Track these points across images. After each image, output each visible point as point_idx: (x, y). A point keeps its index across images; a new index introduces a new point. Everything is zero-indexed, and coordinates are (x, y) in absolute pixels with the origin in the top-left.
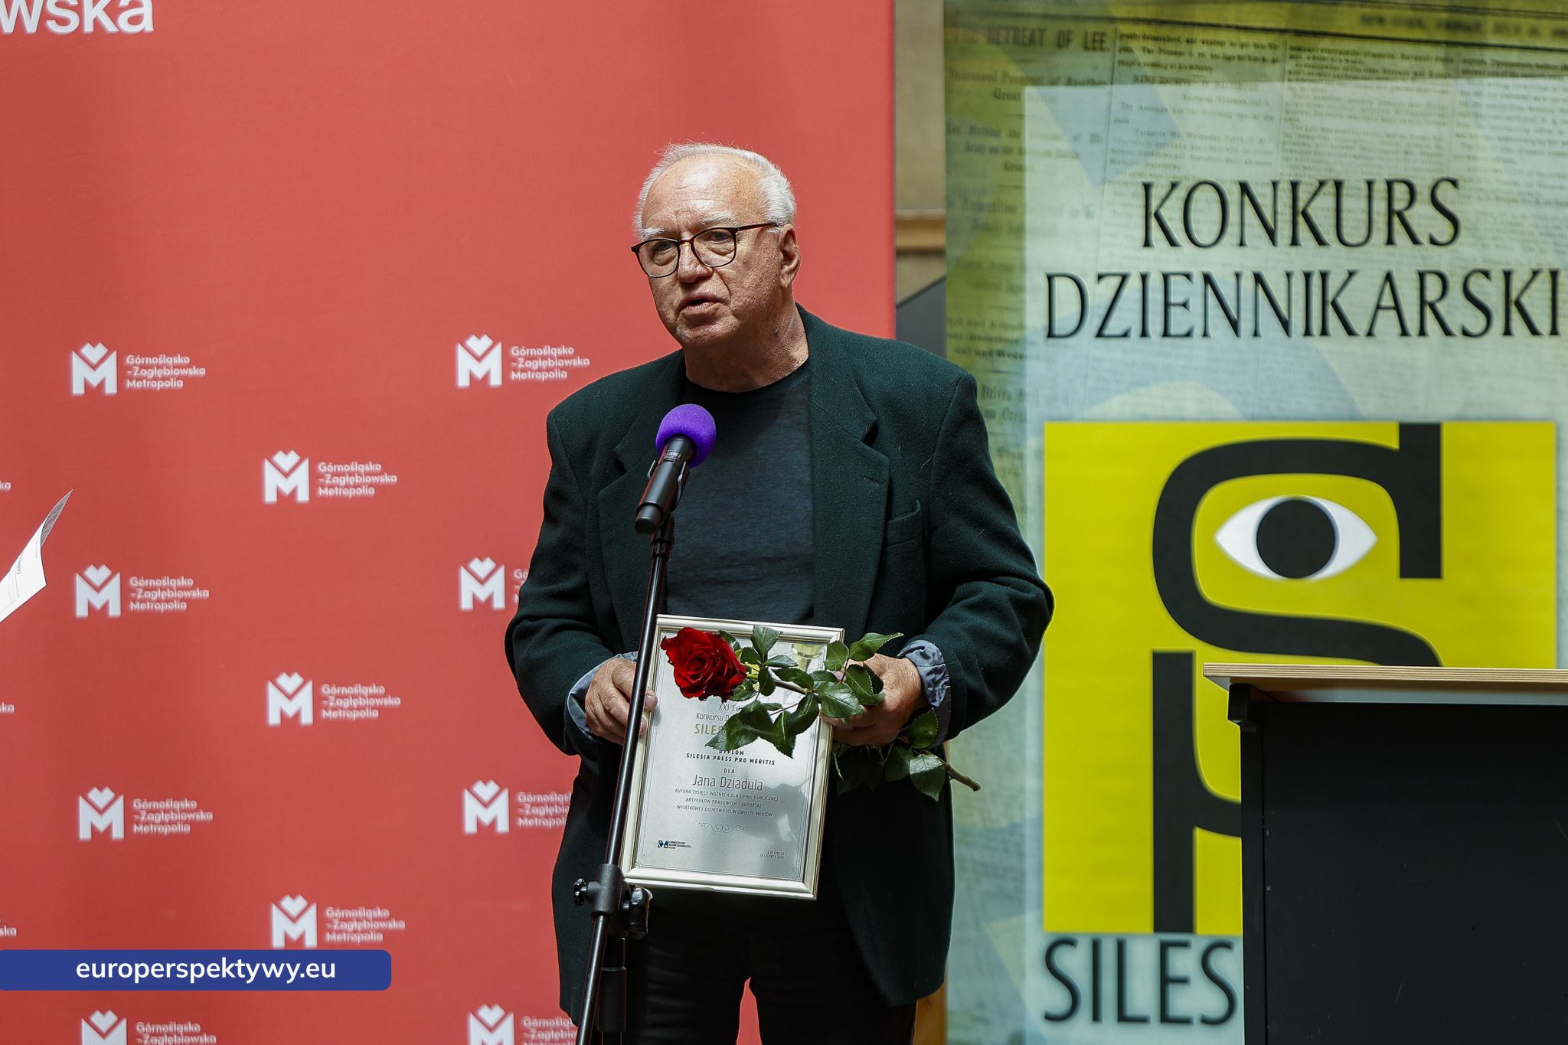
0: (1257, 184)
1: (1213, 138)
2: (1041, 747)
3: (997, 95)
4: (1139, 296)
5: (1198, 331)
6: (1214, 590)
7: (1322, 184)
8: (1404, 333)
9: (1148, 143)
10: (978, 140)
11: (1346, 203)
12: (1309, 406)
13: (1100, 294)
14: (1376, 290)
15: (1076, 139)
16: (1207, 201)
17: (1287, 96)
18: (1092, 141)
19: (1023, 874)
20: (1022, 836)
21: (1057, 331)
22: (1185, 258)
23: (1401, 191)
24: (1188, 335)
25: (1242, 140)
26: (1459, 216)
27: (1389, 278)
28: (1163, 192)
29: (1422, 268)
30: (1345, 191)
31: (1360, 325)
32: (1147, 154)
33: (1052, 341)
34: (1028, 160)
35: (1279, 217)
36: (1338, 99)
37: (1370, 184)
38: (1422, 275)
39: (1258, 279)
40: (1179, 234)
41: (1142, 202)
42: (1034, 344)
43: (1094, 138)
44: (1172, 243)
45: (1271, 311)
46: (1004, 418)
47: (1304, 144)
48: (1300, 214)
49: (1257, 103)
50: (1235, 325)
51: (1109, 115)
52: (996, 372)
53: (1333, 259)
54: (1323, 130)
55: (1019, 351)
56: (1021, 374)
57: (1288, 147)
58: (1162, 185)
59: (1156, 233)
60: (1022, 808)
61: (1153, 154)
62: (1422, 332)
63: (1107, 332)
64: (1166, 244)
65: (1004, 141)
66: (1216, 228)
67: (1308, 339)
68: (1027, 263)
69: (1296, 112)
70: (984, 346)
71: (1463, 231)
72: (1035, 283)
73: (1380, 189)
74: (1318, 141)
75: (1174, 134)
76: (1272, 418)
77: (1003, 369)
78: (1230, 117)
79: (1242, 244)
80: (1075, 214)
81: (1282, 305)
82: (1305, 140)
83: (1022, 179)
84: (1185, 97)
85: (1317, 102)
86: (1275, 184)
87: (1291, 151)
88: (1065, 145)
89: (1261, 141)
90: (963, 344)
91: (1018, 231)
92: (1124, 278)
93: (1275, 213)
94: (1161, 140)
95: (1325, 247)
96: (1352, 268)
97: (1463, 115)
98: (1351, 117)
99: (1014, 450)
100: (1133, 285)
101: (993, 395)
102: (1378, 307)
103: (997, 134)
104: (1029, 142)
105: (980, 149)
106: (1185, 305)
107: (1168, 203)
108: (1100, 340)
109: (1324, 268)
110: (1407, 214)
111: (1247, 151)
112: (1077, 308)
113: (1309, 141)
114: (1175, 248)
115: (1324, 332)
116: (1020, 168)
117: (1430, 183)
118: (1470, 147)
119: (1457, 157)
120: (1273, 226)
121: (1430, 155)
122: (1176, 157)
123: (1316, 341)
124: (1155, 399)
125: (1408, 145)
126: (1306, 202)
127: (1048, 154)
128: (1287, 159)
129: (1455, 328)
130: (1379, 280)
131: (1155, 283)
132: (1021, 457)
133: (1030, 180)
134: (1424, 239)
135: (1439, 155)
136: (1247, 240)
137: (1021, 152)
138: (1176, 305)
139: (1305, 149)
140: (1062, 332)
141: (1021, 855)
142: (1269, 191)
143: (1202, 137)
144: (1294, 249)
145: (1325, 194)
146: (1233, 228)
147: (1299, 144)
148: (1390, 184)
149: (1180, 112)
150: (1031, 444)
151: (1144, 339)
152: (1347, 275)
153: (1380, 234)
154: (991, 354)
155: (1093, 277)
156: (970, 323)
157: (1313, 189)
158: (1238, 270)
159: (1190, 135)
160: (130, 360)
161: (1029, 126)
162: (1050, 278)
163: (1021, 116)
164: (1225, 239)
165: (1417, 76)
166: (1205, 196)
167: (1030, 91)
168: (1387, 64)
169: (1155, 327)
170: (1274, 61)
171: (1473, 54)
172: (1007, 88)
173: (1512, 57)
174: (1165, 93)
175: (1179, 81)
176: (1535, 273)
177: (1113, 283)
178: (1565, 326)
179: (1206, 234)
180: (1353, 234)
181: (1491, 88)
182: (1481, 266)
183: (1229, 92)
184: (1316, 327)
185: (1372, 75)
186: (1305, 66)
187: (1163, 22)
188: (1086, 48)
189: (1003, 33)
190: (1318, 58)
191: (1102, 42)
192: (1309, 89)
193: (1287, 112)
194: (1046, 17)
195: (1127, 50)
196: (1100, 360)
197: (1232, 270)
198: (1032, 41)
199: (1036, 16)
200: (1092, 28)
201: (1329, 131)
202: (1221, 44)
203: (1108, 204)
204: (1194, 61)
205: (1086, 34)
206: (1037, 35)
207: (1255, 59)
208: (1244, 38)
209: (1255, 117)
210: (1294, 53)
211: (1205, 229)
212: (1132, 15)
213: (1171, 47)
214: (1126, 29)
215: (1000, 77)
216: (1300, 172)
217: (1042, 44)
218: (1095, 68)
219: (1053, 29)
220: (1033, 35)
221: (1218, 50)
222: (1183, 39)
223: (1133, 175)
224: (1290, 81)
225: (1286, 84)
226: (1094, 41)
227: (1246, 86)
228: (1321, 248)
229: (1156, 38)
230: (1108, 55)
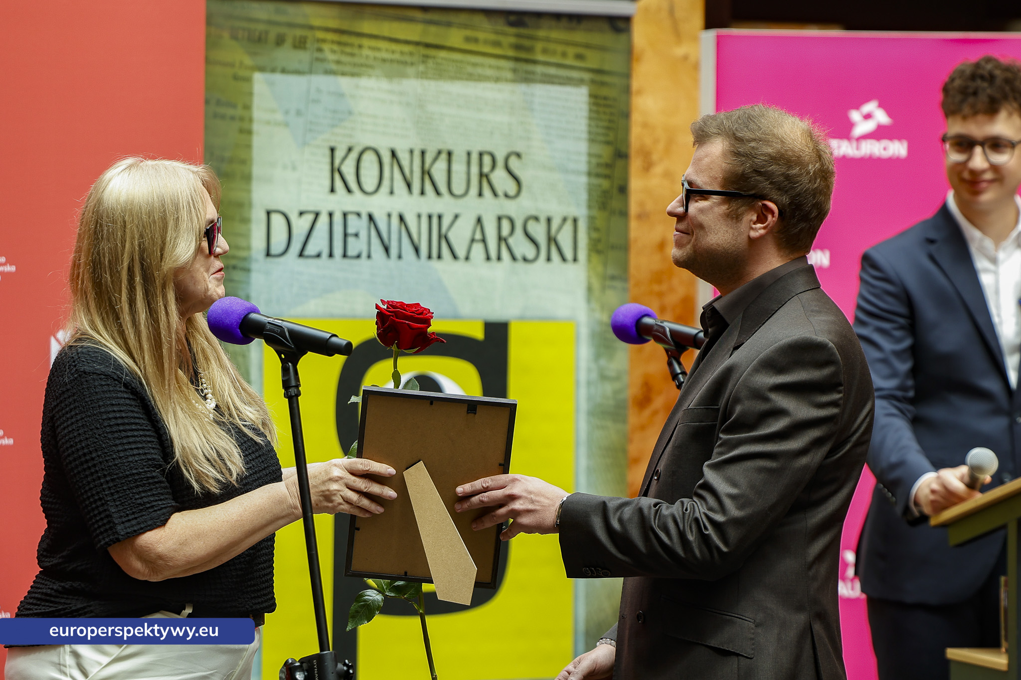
0: (401, 151)
1: (376, 117)
3: (236, 78)
4: (327, 228)
5: (364, 255)
7: (439, 153)
8: (488, 258)
9: (333, 118)
10: (222, 110)
11: (455, 167)
13: (301, 226)
14: (472, 228)
15: (287, 112)
16: (371, 162)
17: (420, 90)
18: (297, 115)
21: (272, 252)
22: (356, 202)
23: (487, 160)
24: (358, 256)
25: (392, 119)
26: (522, 178)
27: (479, 220)
28: (343, 154)
29: (501, 213)
30: (453, 158)
31: (461, 252)
32: (333, 126)
33: (270, 259)
34: (256, 127)
35: (414, 175)
36: (450, 94)
37: (469, 154)
38: (499, 219)
39: (401, 218)
40: (353, 185)
41: (327, 160)
42: (257, 261)
43: (299, 113)
44: (349, 190)
45: (408, 241)
47: (429, 124)
48: (426, 173)
49: (401, 94)
50: (387, 250)
51: (308, 97)
52: (231, 281)
53: (444, 205)
54: (441, 114)
55: (247, 266)
56: (248, 283)
57: (420, 125)
58: (342, 149)
59: (339, 183)
61: (336, 127)
62: (499, 258)
63: (306, 253)
64: (345, 191)
65: (239, 112)
66: (375, 181)
67: (430, 261)
68: (254, 202)
69: (425, 101)
71: (524, 190)
72: (258, 216)
73: (475, 158)
74: (438, 122)
75: (350, 113)
77: (236, 279)
78: (385, 103)
79: (392, 193)
80: (285, 167)
81: (415, 237)
82: (430, 121)
83: (250, 141)
84: (357, 87)
85: (438, 95)
86: (411, 151)
87: (421, 128)
88: (279, 117)
89: (404, 120)
91: (247, 178)
92: (317, 215)
93: (412, 172)
94: (341, 116)
95: (440, 196)
96: (457, 211)
97: (525, 109)
98: (458, 106)
100: (323, 220)
102: (473, 240)
103: (234, 106)
104: (258, 113)
105: (223, 117)
106: (356, 235)
107: (346, 162)
108: (301, 259)
109: (440, 212)
110: (491, 176)
111: (395, 127)
112: (285, 236)
113: (433, 122)
114: (351, 194)
115: (439, 257)
116: (249, 132)
117: (504, 155)
118: (528, 131)
119: (521, 138)
120: (410, 181)
121: (505, 135)
122: (352, 129)
123: (435, 264)
124: (338, 302)
125: (492, 128)
126: (430, 165)
127: (268, 123)
128: (418, 134)
129: (518, 255)
130: (473, 221)
131: (338, 219)
133: (257, 141)
134: (500, 192)
135: (510, 136)
136: (395, 191)
137: (251, 120)
138: (351, 235)
139: (430, 127)
140: (276, 253)
142: (408, 155)
143: (368, 116)
144: (422, 198)
145: (441, 160)
146: (386, 183)
148: (481, 155)
149: (354, 97)
151: (331, 260)
152: (454, 217)
153: (474, 190)
155: (297, 214)
157: (434, 156)
158: (389, 211)
159: (360, 114)
161: (257, 102)
162: (269, 213)
163: (251, 94)
164: (382, 189)
165: (497, 80)
166: (369, 158)
167: (258, 77)
168: (479, 70)
169: (338, 250)
170: (412, 64)
171: (530, 67)
172: (242, 73)
173: (552, 71)
174: (345, 83)
175: (353, 75)
176: (565, 220)
177: (310, 218)
178: (582, 254)
179: (370, 185)
180: (458, 188)
181: (541, 92)
182: (534, 213)
183: (384, 84)
184: (435, 253)
185: (471, 77)
186: (432, 69)
187: (343, 32)
188: (295, 47)
189: (241, 32)
190: (437, 64)
191: (305, 43)
192: (433, 85)
193: (419, 101)
194: (269, 22)
195: (321, 50)
196: (301, 274)
197: (386, 212)
198: (260, 40)
199: (263, 21)
200: (299, 32)
201: (445, 115)
202: (380, 50)
203: (307, 161)
204: (363, 61)
205: (295, 37)
206: (263, 35)
207: (401, 62)
208: (394, 46)
209: (400, 103)
210: (424, 60)
211: (369, 182)
212: (324, 25)
213: (348, 50)
214: (321, 35)
215: (237, 64)
216: (426, 143)
217: (266, 42)
218: (300, 62)
219: (274, 32)
220: (260, 35)
221: (378, 55)
222: (356, 44)
223: (323, 140)
224: (422, 78)
225: (419, 81)
226: (300, 42)
227: (395, 80)
228: (438, 197)
229: (339, 43)
230: (309, 53)
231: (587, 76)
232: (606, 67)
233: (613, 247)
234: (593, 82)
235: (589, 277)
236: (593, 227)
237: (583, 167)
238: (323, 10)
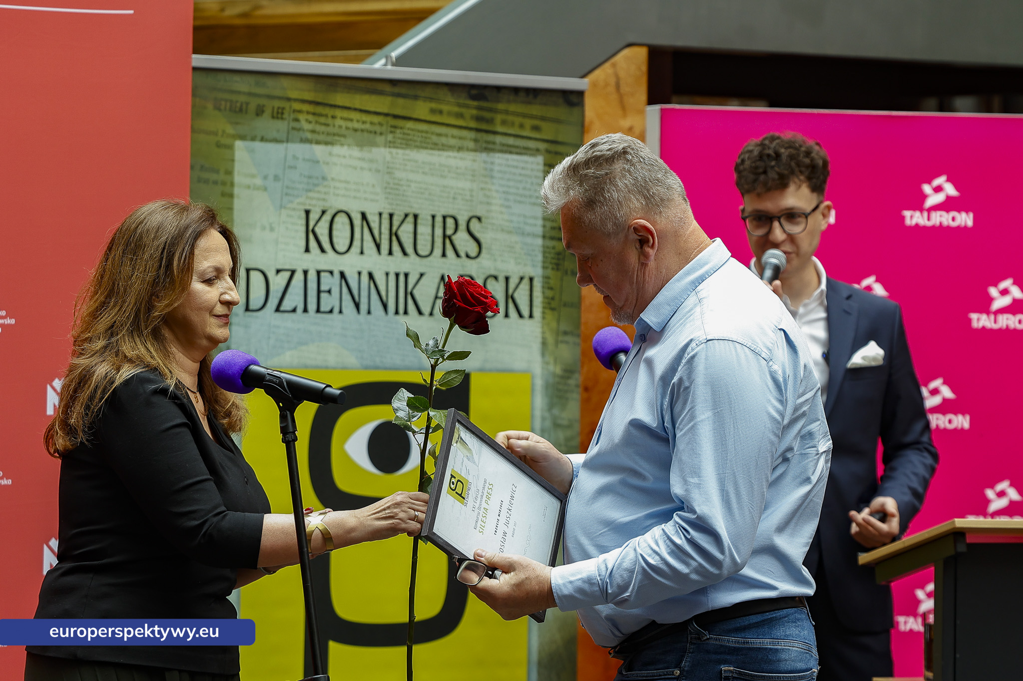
0: (371, 214)
1: (347, 182)
3: (218, 145)
4: (302, 284)
5: (336, 310)
6: (343, 481)
7: (406, 216)
9: (308, 183)
10: (205, 175)
11: (420, 229)
12: (398, 361)
13: (278, 282)
14: (436, 286)
15: (265, 177)
16: (343, 224)
17: (388, 158)
18: (275, 180)
21: (251, 307)
22: (328, 261)
23: (450, 222)
24: (331, 311)
25: (363, 184)
26: (482, 240)
27: (443, 278)
28: (317, 216)
29: (462, 272)
30: (419, 221)
31: (426, 309)
32: (307, 190)
33: (249, 314)
34: (236, 191)
35: (383, 236)
36: (416, 161)
37: (433, 217)
39: (371, 276)
40: (326, 245)
41: (304, 222)
42: (237, 315)
43: (276, 178)
44: (323, 250)
45: (377, 296)
47: (397, 189)
48: (394, 235)
49: (371, 161)
50: (357, 306)
51: (285, 163)
53: (410, 265)
54: (408, 180)
57: (388, 190)
58: (316, 212)
59: (313, 243)
61: (310, 191)
63: (282, 308)
64: (318, 251)
65: (221, 177)
66: (348, 242)
67: (397, 317)
69: (393, 168)
71: (484, 251)
73: (439, 220)
74: (405, 188)
75: (324, 178)
76: (377, 368)
78: (356, 169)
79: (362, 253)
80: (263, 228)
81: (383, 293)
82: (397, 187)
83: (232, 203)
84: (330, 154)
85: (405, 162)
86: (380, 214)
87: (389, 193)
88: (258, 181)
89: (373, 186)
92: (293, 272)
93: (380, 233)
94: (316, 181)
96: (422, 271)
97: (485, 176)
98: (424, 173)
100: (299, 276)
102: (437, 297)
103: (217, 172)
104: (237, 179)
105: (206, 181)
106: (329, 292)
107: (319, 224)
108: (278, 314)
109: (407, 271)
110: (454, 238)
111: (365, 192)
112: (263, 292)
113: (400, 187)
114: (324, 254)
115: (406, 312)
116: (231, 196)
117: (466, 218)
118: (488, 197)
119: (481, 203)
120: (379, 241)
121: (467, 200)
122: (325, 193)
123: (401, 318)
124: (312, 353)
125: (455, 193)
126: (397, 227)
127: (249, 187)
128: (387, 198)
130: (437, 279)
131: (312, 276)
133: (237, 204)
134: (462, 254)
135: (471, 201)
136: (365, 251)
137: (232, 184)
138: (324, 292)
139: (397, 192)
140: (255, 307)
142: (377, 218)
143: (340, 181)
144: (390, 258)
145: (408, 222)
146: (357, 242)
147: (394, 189)
148: (444, 218)
149: (328, 164)
151: (306, 315)
152: (418, 276)
153: (438, 251)
155: (274, 272)
157: (401, 218)
158: (360, 269)
159: (333, 179)
161: (237, 167)
162: (248, 271)
163: (233, 160)
164: (353, 249)
165: (460, 149)
166: (341, 220)
167: (239, 144)
168: (443, 140)
169: (312, 306)
170: (381, 134)
171: (491, 137)
172: (225, 141)
173: (511, 141)
174: (319, 150)
175: (327, 143)
176: (522, 279)
177: (286, 275)
178: (537, 312)
179: (342, 245)
180: (423, 249)
181: (500, 160)
182: (493, 273)
183: (356, 152)
184: (401, 309)
185: (436, 147)
186: (399, 138)
187: (318, 104)
188: (273, 117)
189: (223, 103)
190: (404, 134)
191: (282, 113)
192: (400, 154)
193: (388, 168)
194: (250, 94)
195: (297, 120)
196: (278, 327)
197: (355, 270)
198: (241, 110)
199: (244, 93)
200: (277, 104)
201: (411, 181)
202: (351, 120)
203: (284, 222)
204: (336, 130)
205: (273, 108)
206: (244, 106)
207: (371, 132)
208: (364, 117)
209: (370, 170)
210: (393, 129)
211: (341, 242)
212: (300, 97)
213: (322, 120)
214: (297, 106)
215: (220, 133)
216: (394, 207)
217: (246, 112)
218: (278, 131)
219: (254, 103)
220: (241, 106)
221: (350, 124)
222: (330, 115)
223: (299, 204)
224: (390, 147)
225: (388, 150)
226: (278, 113)
227: (365, 149)
228: (406, 256)
229: (314, 114)
230: (286, 123)
231: (542, 146)
232: (560, 139)
233: (565, 305)
234: (548, 151)
235: (543, 333)
236: (547, 286)
237: (539, 230)
238: (299, 83)
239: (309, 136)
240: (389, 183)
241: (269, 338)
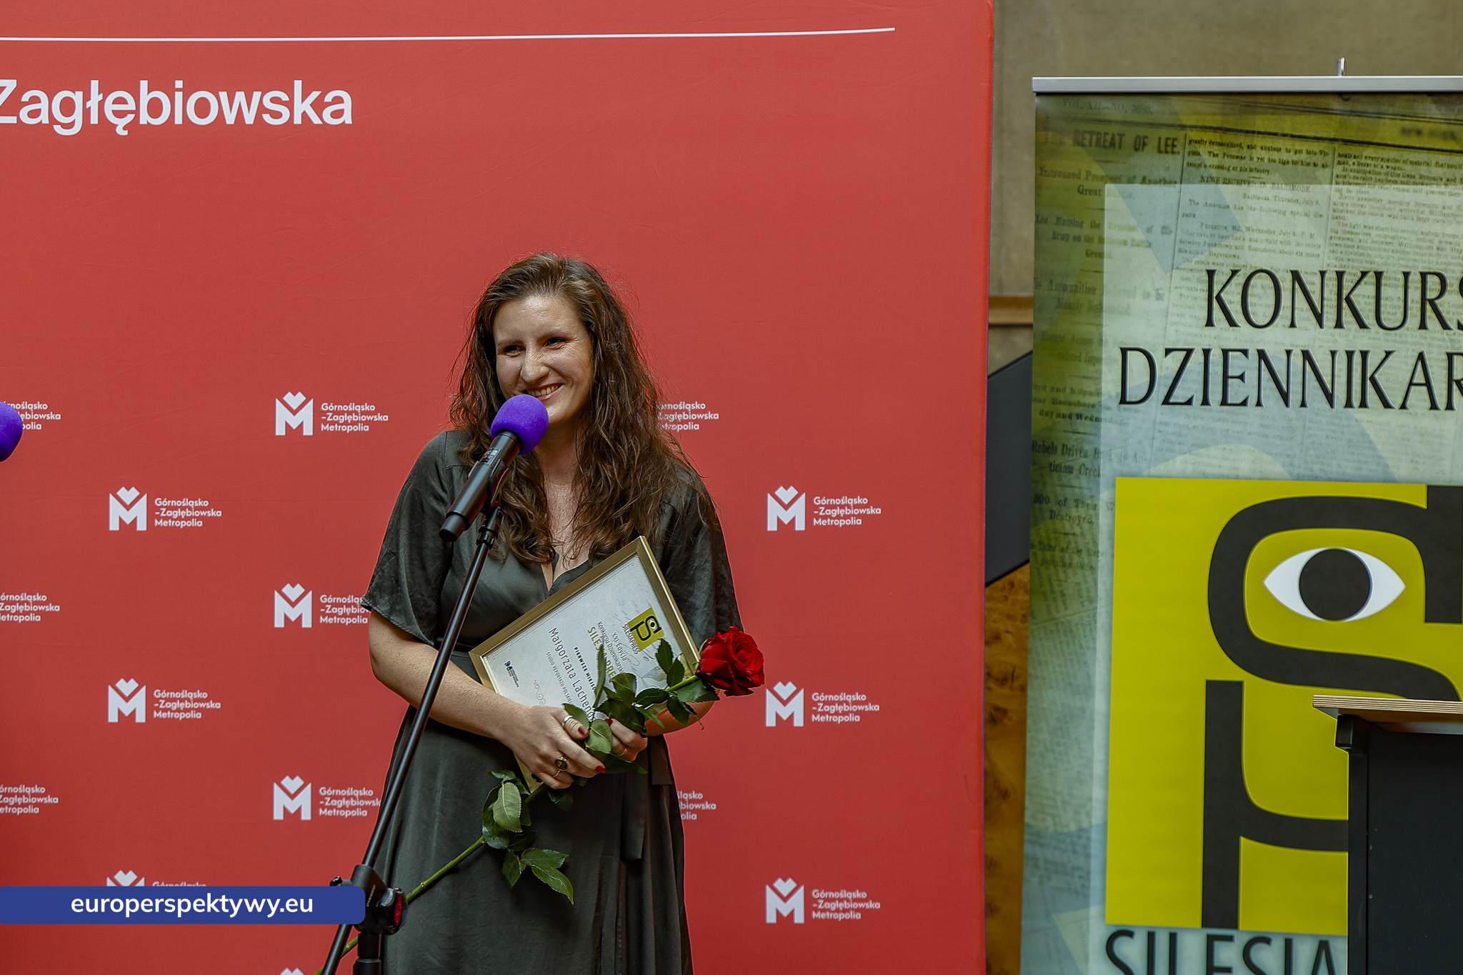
0: (1307, 273)
1: (1270, 232)
2: (1107, 762)
3: (1081, 191)
4: (1201, 370)
5: (1252, 401)
6: (1262, 628)
7: (1364, 274)
8: (1433, 406)
9: (1212, 236)
10: (1064, 230)
11: (1385, 291)
12: (1350, 470)
13: (1168, 367)
14: (1410, 367)
15: (1149, 230)
16: (1263, 287)
17: (1335, 197)
18: (1163, 233)
19: (1089, 873)
20: (1089, 839)
21: (1129, 398)
22: (1243, 336)
23: (1433, 282)
24: (1244, 403)
25: (1294, 233)
27: (1421, 357)
28: (1225, 279)
29: (1450, 350)
30: (1384, 281)
31: (1395, 399)
32: (1211, 245)
33: (1124, 406)
34: (1107, 248)
35: (1325, 303)
36: (1379, 200)
37: (1406, 275)
38: (1450, 356)
39: (1306, 355)
40: (1238, 316)
41: (1206, 286)
42: (1108, 408)
43: (1165, 230)
44: (1232, 323)
45: (1316, 384)
46: (1080, 472)
47: (1348, 239)
48: (1345, 301)
49: (1308, 203)
50: (1285, 397)
51: (1178, 211)
52: (1074, 432)
53: (1375, 341)
54: (1365, 227)
55: (1095, 415)
56: (1097, 435)
57: (1334, 241)
58: (1223, 273)
59: (1218, 313)
60: (1089, 815)
61: (1216, 245)
62: (1449, 406)
63: (1172, 400)
64: (1226, 324)
65: (1086, 231)
66: (1271, 311)
67: (1350, 409)
68: (1104, 338)
69: (1342, 211)
70: (1064, 410)
72: (1111, 354)
73: (1415, 280)
74: (1361, 237)
75: (1234, 228)
76: (1316, 479)
77: (1082, 431)
78: (1284, 214)
79: (1293, 325)
80: (1147, 296)
81: (1327, 379)
82: (1349, 236)
83: (1101, 265)
84: (1245, 196)
85: (1361, 202)
86: (1323, 273)
87: (1336, 245)
88: (1139, 235)
89: (1311, 236)
90: (1047, 407)
91: (1098, 309)
92: (1189, 352)
93: (1322, 299)
94: (1224, 233)
95: (1366, 330)
96: (1388, 349)
98: (1390, 216)
99: (1089, 501)
100: (1197, 359)
101: (1071, 453)
102: (1411, 383)
103: (1081, 225)
104: (1108, 233)
105: (1065, 238)
106: (1242, 377)
107: (1228, 288)
108: (1166, 406)
109: (1364, 348)
110: (1439, 302)
111: (1298, 244)
112: (1147, 379)
113: (1353, 236)
114: (1235, 328)
115: (1363, 404)
116: (1100, 255)
117: (1458, 276)
120: (1319, 310)
121: (1459, 252)
122: (1236, 248)
123: (1356, 412)
124: (1214, 459)
125: (1440, 242)
126: (1349, 290)
127: (1125, 243)
128: (1333, 252)
130: (1412, 359)
131: (1216, 357)
132: (1095, 507)
133: (1108, 264)
134: (1452, 324)
136: (1297, 322)
137: (1101, 240)
138: (1234, 377)
139: (1349, 243)
140: (1133, 400)
141: (1088, 856)
142: (1318, 279)
143: (1260, 231)
144: (1338, 330)
145: (1366, 283)
146: (1285, 312)
147: (1344, 239)
148: (1424, 275)
149: (1241, 208)
150: (1104, 496)
151: (1205, 406)
152: (1384, 355)
153: (1413, 321)
154: (1070, 417)
155: (1162, 352)
156: (1052, 389)
157: (1357, 279)
158: (1289, 348)
159: (1248, 229)
160: (325, 407)
161: (1108, 218)
162: (1124, 351)
163: (1103, 210)
164: (1278, 321)
165: (1449, 181)
166: (1261, 282)
167: (1109, 188)
168: (1424, 170)
169: (1215, 395)
170: (1323, 166)
172: (1088, 185)
174: (1229, 192)
175: (1239, 182)
177: (1178, 357)
179: (1262, 316)
180: (1391, 318)
183: (1285, 192)
184: (1356, 400)
185: (1411, 180)
186: (1351, 170)
187: (1227, 130)
188: (1160, 151)
189: (1087, 136)
190: (1362, 164)
191: (1173, 146)
192: (1353, 192)
193: (1334, 211)
194: (1124, 123)
195: (1197, 153)
196: (1167, 424)
197: (1283, 348)
198: (1112, 144)
199: (1117, 122)
200: (1165, 133)
201: (1371, 228)
202: (1279, 150)
203: (1176, 287)
204: (1254, 164)
205: (1160, 139)
206: (1117, 138)
207: (1308, 164)
208: (1298, 145)
209: (1306, 215)
210: (1342, 159)
211: (1261, 310)
212: (1200, 124)
213: (1234, 151)
214: (1194, 135)
215: (1083, 175)
216: (1344, 263)
217: (1120, 147)
218: (1168, 169)
219: (1130, 135)
220: (1113, 139)
221: (1275, 156)
222: (1244, 146)
223: (1197, 262)
224: (1337, 183)
225: (1334, 186)
226: (1167, 145)
227: (1299, 187)
228: (1362, 330)
229: (1221, 144)
230: (1179, 157)
238: (1199, 104)
239: (1214, 173)
240: (1332, 230)
241: (1153, 438)
